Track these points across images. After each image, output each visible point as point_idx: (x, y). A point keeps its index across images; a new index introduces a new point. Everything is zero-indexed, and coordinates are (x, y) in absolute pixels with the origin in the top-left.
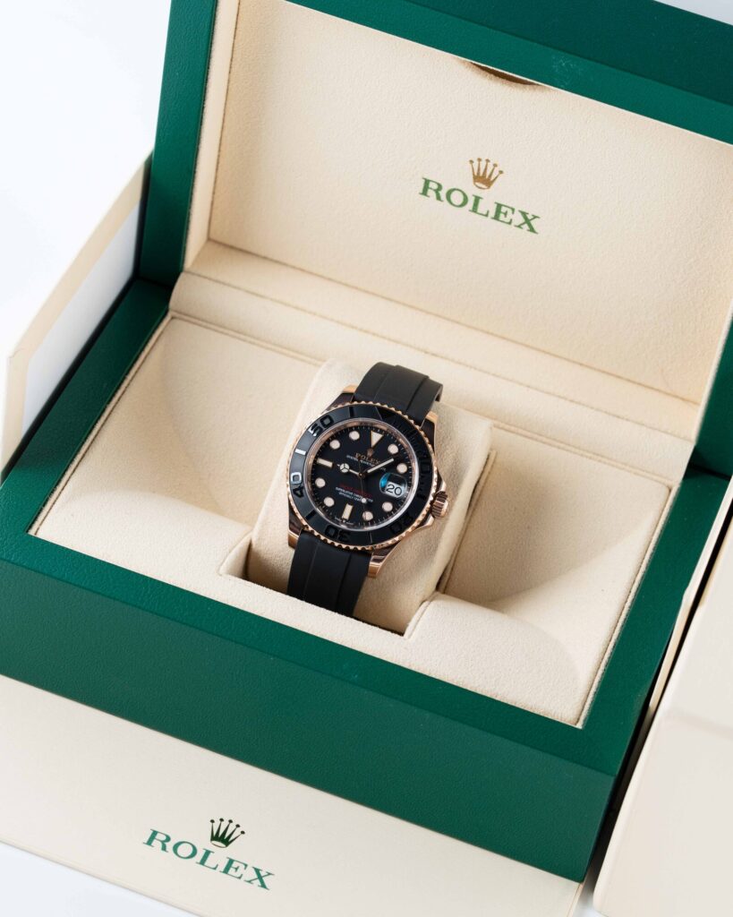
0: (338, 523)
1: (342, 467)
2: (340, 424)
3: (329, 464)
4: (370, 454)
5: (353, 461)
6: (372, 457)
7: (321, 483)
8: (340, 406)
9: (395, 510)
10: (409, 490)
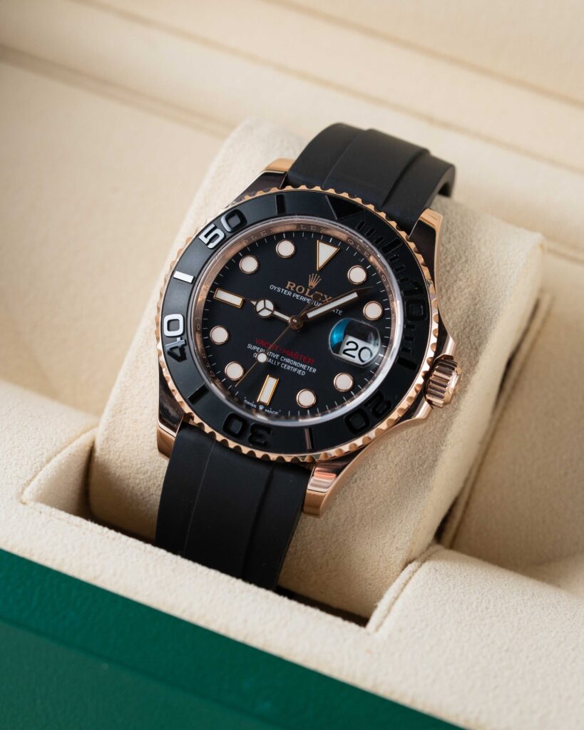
0: (248, 408)
1: (260, 305)
2: (259, 226)
3: (236, 301)
4: (313, 283)
5: (281, 294)
6: (317, 288)
7: (219, 335)
8: (260, 194)
9: (356, 389)
10: (384, 351)
